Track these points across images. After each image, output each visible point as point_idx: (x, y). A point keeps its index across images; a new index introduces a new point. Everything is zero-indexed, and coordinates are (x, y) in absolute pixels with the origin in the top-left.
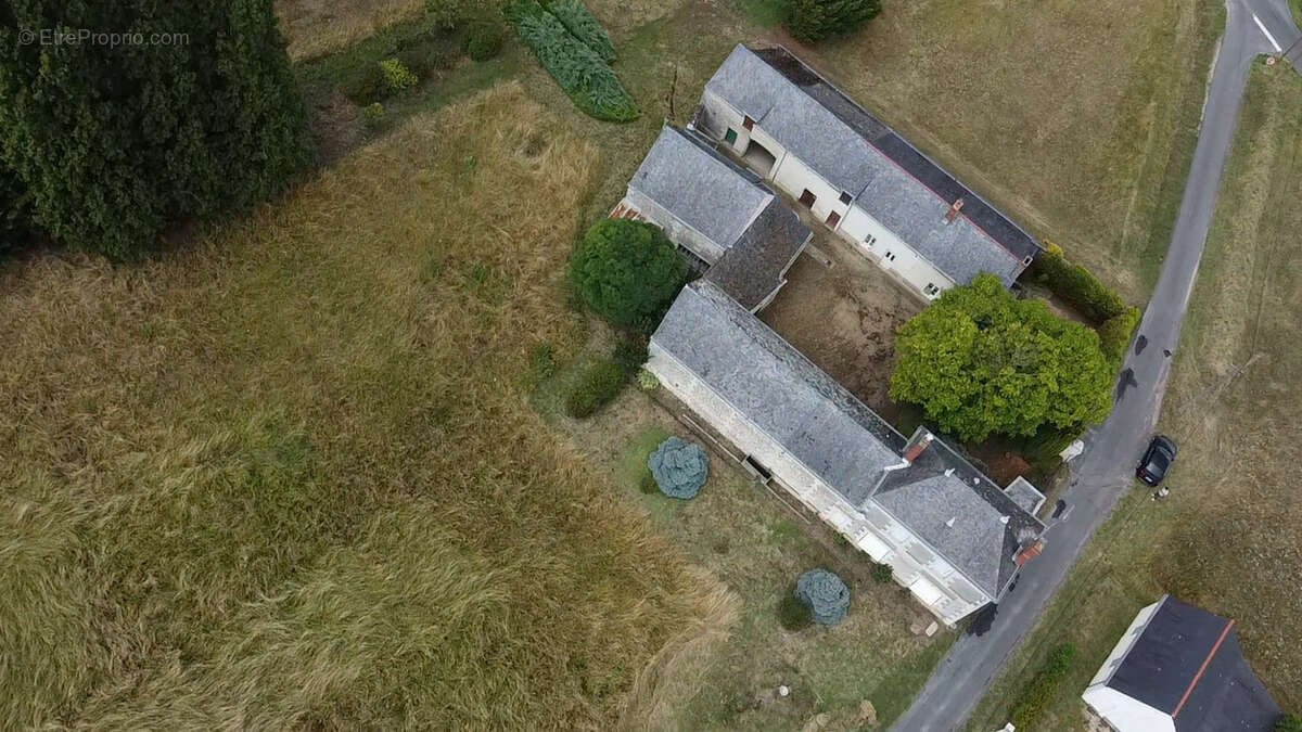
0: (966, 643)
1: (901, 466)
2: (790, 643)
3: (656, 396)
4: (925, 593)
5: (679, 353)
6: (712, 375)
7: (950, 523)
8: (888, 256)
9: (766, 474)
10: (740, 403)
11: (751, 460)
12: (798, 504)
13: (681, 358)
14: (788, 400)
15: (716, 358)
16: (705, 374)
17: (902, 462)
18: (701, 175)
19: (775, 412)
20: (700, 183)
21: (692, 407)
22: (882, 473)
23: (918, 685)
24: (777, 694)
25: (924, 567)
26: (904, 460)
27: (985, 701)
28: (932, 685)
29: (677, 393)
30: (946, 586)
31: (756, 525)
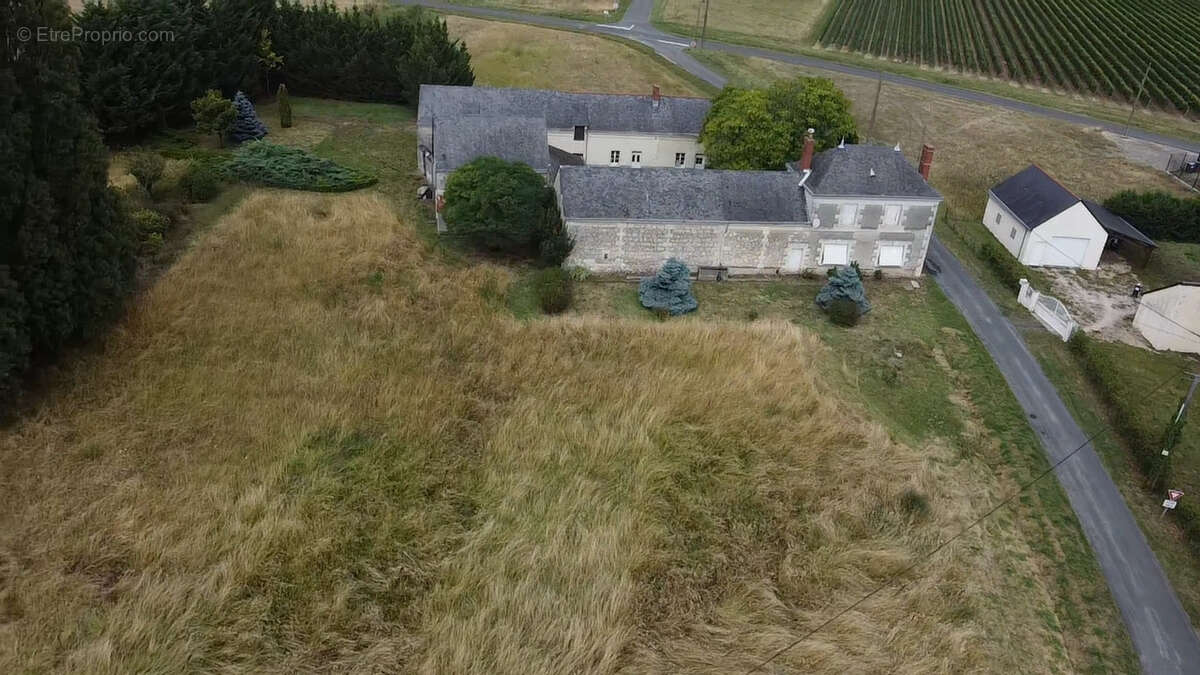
0: (940, 280)
1: (807, 176)
2: (862, 333)
3: (594, 279)
4: (891, 257)
5: (596, 214)
6: (634, 212)
7: (872, 173)
8: (633, 160)
9: (722, 269)
10: (669, 216)
11: (702, 268)
12: (760, 276)
13: (600, 216)
14: (699, 190)
15: (625, 199)
16: (627, 214)
17: (804, 174)
18: (487, 131)
19: (698, 204)
20: (490, 137)
21: (628, 269)
22: (802, 188)
23: (951, 306)
24: (896, 357)
25: (880, 230)
26: (805, 171)
27: (989, 293)
28: (957, 302)
29: (608, 267)
30: (901, 230)
31: (753, 298)
